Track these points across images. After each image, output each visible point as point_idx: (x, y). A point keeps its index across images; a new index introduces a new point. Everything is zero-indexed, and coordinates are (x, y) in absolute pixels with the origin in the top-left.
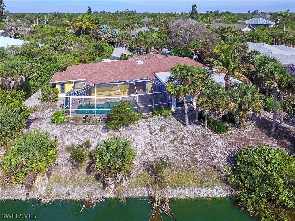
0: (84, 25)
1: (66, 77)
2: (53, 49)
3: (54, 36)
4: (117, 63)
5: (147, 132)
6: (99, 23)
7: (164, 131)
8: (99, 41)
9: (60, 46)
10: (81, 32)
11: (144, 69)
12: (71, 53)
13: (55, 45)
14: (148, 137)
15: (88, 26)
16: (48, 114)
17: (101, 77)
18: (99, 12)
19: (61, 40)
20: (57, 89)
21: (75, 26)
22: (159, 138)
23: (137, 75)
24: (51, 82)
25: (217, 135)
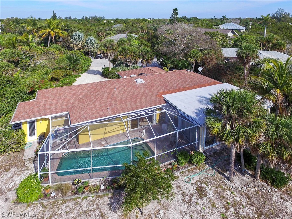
0: (52, 32)
1: (38, 112)
2: (13, 66)
3: (14, 47)
4: (110, 85)
5: (181, 201)
6: (69, 30)
7: (206, 196)
8: (72, 52)
9: (24, 61)
10: (49, 41)
11: (147, 91)
12: (38, 70)
13: (15, 60)
14: (186, 210)
15: (57, 34)
16: (10, 181)
17: (92, 108)
18: (64, 18)
19: (24, 53)
20: (24, 130)
21: (40, 33)
22: (203, 212)
23: (141, 100)
24: (13, 123)
25: (278, 191)
